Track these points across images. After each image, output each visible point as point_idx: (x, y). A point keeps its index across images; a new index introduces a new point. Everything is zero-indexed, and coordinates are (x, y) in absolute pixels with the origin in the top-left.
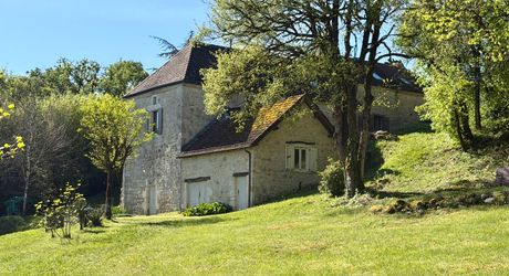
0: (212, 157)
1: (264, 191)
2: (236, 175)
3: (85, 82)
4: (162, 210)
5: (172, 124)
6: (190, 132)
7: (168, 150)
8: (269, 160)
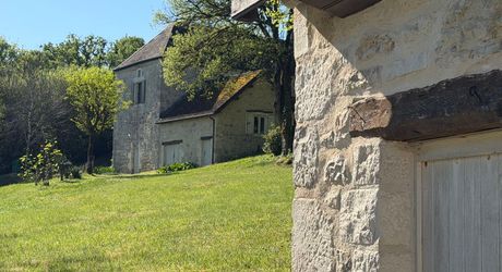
0: (184, 123)
1: (226, 152)
2: (203, 139)
3: (92, 57)
4: (144, 169)
5: (152, 95)
6: (168, 101)
7: (149, 117)
8: (231, 126)
